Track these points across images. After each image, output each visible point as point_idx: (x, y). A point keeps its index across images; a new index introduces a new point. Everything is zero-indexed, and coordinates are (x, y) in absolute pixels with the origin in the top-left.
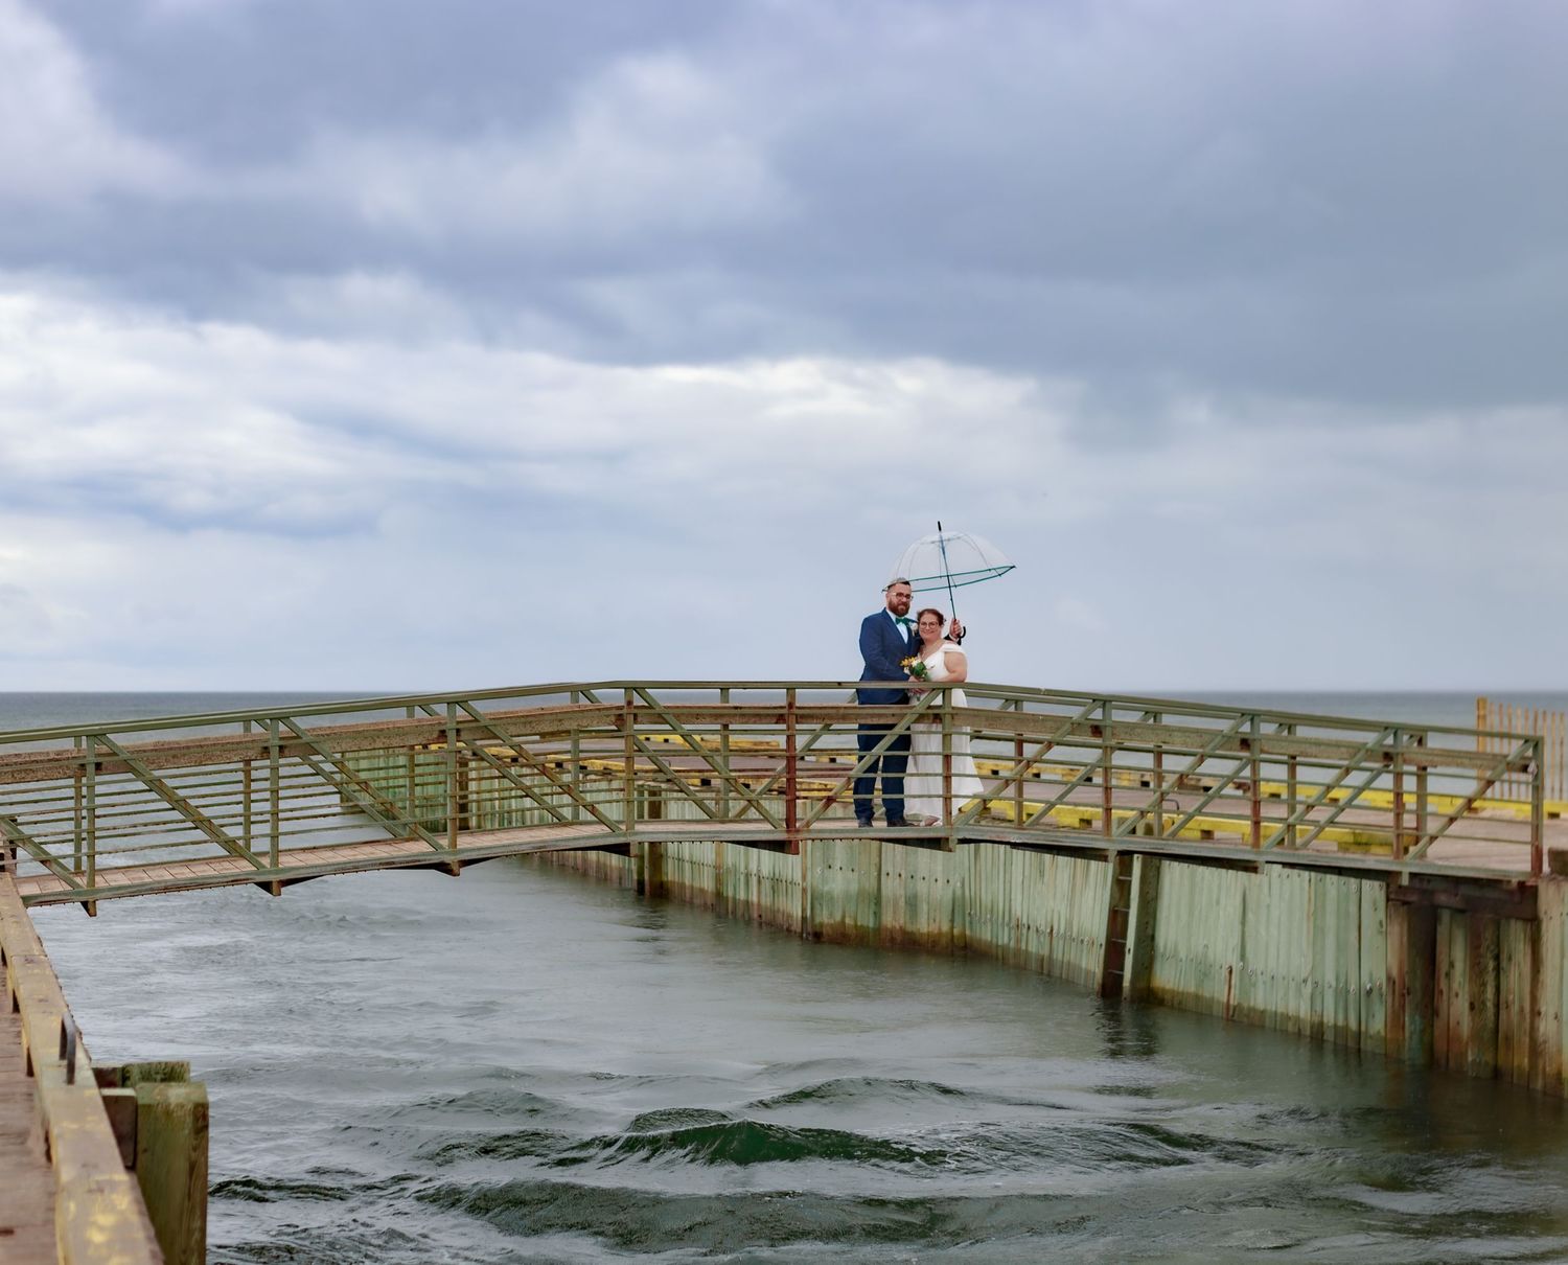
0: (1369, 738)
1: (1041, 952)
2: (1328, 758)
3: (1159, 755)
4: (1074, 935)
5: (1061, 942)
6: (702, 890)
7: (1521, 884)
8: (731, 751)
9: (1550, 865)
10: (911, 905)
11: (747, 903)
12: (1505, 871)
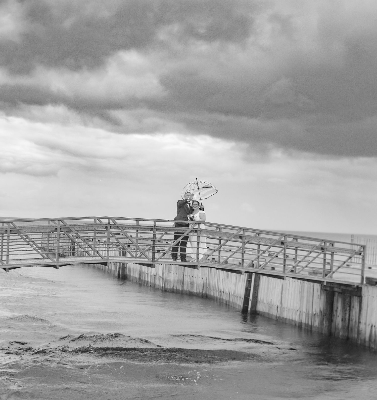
0: (317, 243)
1: (227, 299)
2: (306, 248)
3: (259, 245)
4: (236, 295)
5: (232, 297)
6: (136, 278)
7: (357, 286)
8: (139, 238)
9: (366, 281)
10: (192, 284)
11: (147, 281)
12: (353, 282)
